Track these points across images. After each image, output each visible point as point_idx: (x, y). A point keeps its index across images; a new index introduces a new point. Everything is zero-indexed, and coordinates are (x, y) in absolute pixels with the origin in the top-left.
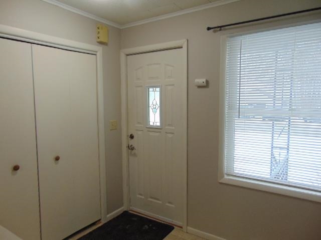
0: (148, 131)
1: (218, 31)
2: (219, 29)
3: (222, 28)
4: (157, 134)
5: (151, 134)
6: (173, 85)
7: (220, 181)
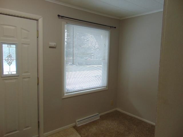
0: (3, 80)
1: (60, 18)
2: (61, 17)
3: (63, 18)
4: (14, 81)
5: (6, 81)
6: (29, 44)
7: (63, 98)
